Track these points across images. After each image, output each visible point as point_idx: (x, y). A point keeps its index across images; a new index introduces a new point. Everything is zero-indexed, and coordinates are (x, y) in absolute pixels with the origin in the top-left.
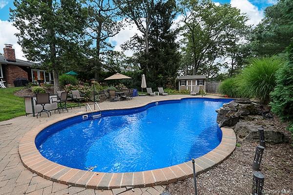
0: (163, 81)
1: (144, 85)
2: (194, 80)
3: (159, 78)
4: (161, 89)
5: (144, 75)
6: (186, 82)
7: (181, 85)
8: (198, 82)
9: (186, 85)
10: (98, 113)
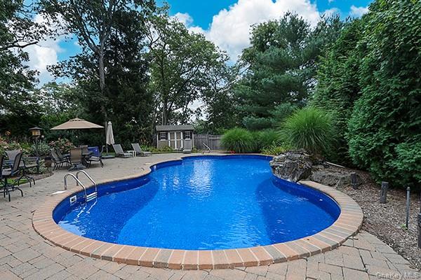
0: (133, 133)
1: (110, 139)
2: (178, 132)
3: (126, 128)
4: (136, 146)
5: (110, 123)
6: (167, 134)
7: (159, 139)
8: (184, 134)
9: (167, 138)
10: (91, 190)
